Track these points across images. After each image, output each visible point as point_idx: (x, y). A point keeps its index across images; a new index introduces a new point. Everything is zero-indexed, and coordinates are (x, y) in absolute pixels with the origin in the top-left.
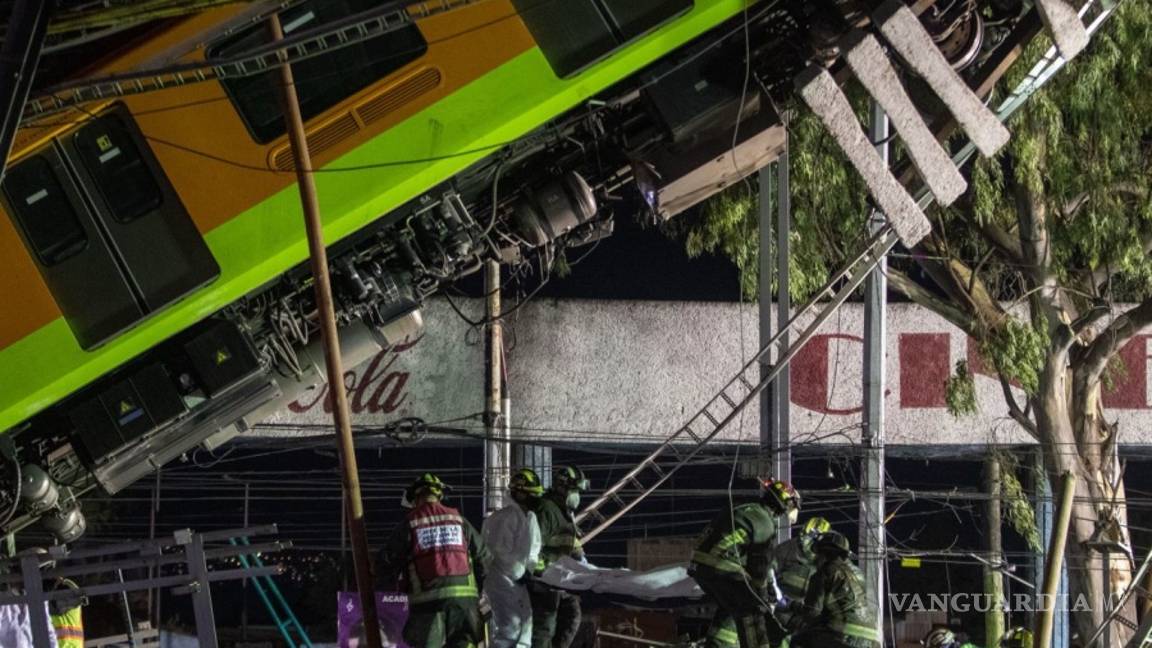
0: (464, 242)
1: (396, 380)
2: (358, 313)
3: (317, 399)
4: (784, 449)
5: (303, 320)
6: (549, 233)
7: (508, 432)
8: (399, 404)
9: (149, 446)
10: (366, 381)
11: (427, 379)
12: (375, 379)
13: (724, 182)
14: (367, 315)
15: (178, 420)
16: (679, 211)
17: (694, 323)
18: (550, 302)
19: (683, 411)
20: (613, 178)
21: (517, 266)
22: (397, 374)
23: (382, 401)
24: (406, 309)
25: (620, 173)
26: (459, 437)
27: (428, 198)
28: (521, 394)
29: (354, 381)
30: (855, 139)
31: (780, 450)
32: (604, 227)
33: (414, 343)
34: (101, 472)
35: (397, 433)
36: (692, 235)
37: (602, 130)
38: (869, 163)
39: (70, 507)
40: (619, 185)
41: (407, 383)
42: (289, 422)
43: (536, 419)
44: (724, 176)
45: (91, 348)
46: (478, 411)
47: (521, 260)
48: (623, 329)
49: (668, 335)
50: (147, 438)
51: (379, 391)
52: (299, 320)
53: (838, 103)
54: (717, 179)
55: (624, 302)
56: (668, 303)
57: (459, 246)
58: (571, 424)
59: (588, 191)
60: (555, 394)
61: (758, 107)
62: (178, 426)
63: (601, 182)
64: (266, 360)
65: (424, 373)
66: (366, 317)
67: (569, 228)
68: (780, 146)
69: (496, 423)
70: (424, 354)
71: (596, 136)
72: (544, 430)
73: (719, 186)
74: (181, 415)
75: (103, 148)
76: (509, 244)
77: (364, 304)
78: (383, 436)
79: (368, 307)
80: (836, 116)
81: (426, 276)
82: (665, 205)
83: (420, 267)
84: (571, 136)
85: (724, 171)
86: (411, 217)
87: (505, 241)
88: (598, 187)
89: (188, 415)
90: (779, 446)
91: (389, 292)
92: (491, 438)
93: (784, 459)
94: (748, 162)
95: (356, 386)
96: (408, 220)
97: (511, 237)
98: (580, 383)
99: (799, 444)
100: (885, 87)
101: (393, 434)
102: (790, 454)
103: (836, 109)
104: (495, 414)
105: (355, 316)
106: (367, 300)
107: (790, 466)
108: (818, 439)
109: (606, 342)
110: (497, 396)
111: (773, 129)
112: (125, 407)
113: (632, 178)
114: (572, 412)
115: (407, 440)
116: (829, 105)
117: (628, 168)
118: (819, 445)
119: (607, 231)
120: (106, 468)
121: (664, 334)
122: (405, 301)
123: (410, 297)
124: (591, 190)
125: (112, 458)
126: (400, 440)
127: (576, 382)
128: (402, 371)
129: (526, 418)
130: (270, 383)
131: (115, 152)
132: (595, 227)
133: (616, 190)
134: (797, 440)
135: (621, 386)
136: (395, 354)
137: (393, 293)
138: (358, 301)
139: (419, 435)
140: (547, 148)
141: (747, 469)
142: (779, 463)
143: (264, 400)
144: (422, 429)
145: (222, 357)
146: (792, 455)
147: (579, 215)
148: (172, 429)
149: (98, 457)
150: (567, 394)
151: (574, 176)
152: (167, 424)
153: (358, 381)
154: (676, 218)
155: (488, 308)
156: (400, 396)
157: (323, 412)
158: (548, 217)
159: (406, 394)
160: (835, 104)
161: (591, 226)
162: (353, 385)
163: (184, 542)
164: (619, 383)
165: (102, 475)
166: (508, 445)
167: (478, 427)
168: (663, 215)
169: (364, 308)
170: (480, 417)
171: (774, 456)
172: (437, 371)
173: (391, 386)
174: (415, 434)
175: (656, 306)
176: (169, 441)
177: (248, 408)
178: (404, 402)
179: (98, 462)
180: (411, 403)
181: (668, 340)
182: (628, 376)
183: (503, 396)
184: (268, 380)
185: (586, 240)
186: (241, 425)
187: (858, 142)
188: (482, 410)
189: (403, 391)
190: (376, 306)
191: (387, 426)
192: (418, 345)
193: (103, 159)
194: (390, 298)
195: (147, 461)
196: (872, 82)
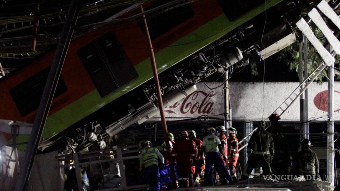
0: (205, 67)
1: (210, 105)
2: (177, 87)
3: (189, 110)
4: (307, 122)
5: (163, 89)
6: (230, 64)
7: (231, 118)
8: (211, 111)
9: (120, 124)
10: (202, 105)
11: (219, 104)
12: (204, 104)
13: (279, 49)
14: (180, 87)
15: (128, 116)
16: (267, 57)
17: (291, 88)
18: (252, 83)
19: (289, 112)
20: (249, 49)
21: (223, 73)
22: (210, 103)
23: (206, 110)
24: (191, 85)
25: (251, 47)
26: (218, 120)
27: (195, 55)
28: (244, 108)
29: (199, 105)
30: (312, 37)
31: (305, 122)
32: (246, 62)
33: (215, 94)
34: (107, 131)
35: (201, 119)
36: (291, 63)
37: (244, 35)
38: (316, 43)
39: (101, 140)
40: (250, 51)
41: (213, 105)
42: (181, 117)
43: (248, 115)
44: (278, 47)
45: (104, 97)
46: (223, 113)
47: (224, 71)
48: (272, 90)
49: (284, 91)
50: (119, 121)
51: (206, 108)
52: (162, 89)
53: (306, 27)
54: (277, 48)
55: (272, 82)
56: (284, 82)
57: (204, 68)
58: (258, 116)
59: (240, 52)
60: (254, 108)
61: (286, 29)
62: (128, 118)
63: (245, 50)
64: (152, 100)
65: (218, 103)
66: (179, 87)
67: (235, 62)
68: (294, 39)
69: (227, 116)
70: (218, 97)
71: (242, 37)
72: (250, 118)
73: (278, 50)
74: (129, 115)
75: (107, 43)
76: (221, 67)
77: (178, 84)
78: (197, 120)
79: (180, 85)
80: (306, 30)
81: (195, 76)
82: (263, 56)
83: (193, 74)
84: (235, 37)
85: (278, 46)
86: (191, 60)
87: (219, 66)
88: (244, 51)
89: (130, 115)
90: (305, 121)
91: (185, 81)
92: (226, 121)
93: (307, 125)
94: (285, 43)
95: (199, 106)
96: (190, 61)
97: (221, 65)
98: (260, 105)
99: (310, 121)
100: (319, 22)
101: (199, 119)
102: (308, 124)
103: (306, 28)
104: (227, 114)
105: (176, 88)
106: (179, 83)
107: (308, 127)
108: (316, 119)
109: (267, 93)
110: (228, 109)
111: (291, 34)
112: (113, 113)
113: (254, 49)
114: (258, 113)
115: (203, 121)
116: (304, 27)
117: (253, 46)
118: (316, 121)
119: (247, 63)
120: (109, 129)
121: (283, 91)
122: (190, 83)
123: (192, 82)
124: (241, 52)
125: (110, 127)
126: (201, 121)
127: (259, 105)
128: (211, 102)
129: (246, 115)
130: (153, 106)
131: (110, 44)
132: (244, 62)
133: (250, 52)
134: (310, 120)
135: (272, 105)
136: (210, 98)
137: (187, 81)
138: (177, 83)
139: (206, 119)
140: (229, 41)
141: (296, 128)
142: (305, 126)
143: (152, 111)
144: (207, 118)
145: (139, 99)
146: (309, 123)
147: (238, 59)
148: (126, 119)
149: (106, 127)
150: (257, 108)
151: (237, 49)
152: (125, 117)
153: (200, 105)
154: (266, 59)
155: (225, 85)
156: (211, 109)
157: (190, 114)
158: (229, 59)
159: (213, 109)
160: (305, 27)
161: (243, 62)
162: (198, 106)
163: (115, 149)
164: (271, 105)
165: (108, 131)
166: (231, 122)
167: (223, 117)
168: (263, 58)
169: (179, 85)
170: (223, 114)
171: (304, 124)
172: (221, 102)
173: (209, 106)
174: (205, 119)
175: (281, 83)
176: (126, 122)
177: (149, 112)
178: (212, 111)
179: (106, 128)
180: (214, 111)
181: (284, 93)
182: (274, 103)
183: (229, 108)
184: (153, 105)
185: (242, 66)
186: (147, 117)
187: (313, 37)
188: (224, 112)
189: (212, 107)
190: (182, 85)
191: (198, 117)
192: (216, 95)
193: (107, 46)
194: (186, 82)
195: (120, 127)
196: (316, 21)
